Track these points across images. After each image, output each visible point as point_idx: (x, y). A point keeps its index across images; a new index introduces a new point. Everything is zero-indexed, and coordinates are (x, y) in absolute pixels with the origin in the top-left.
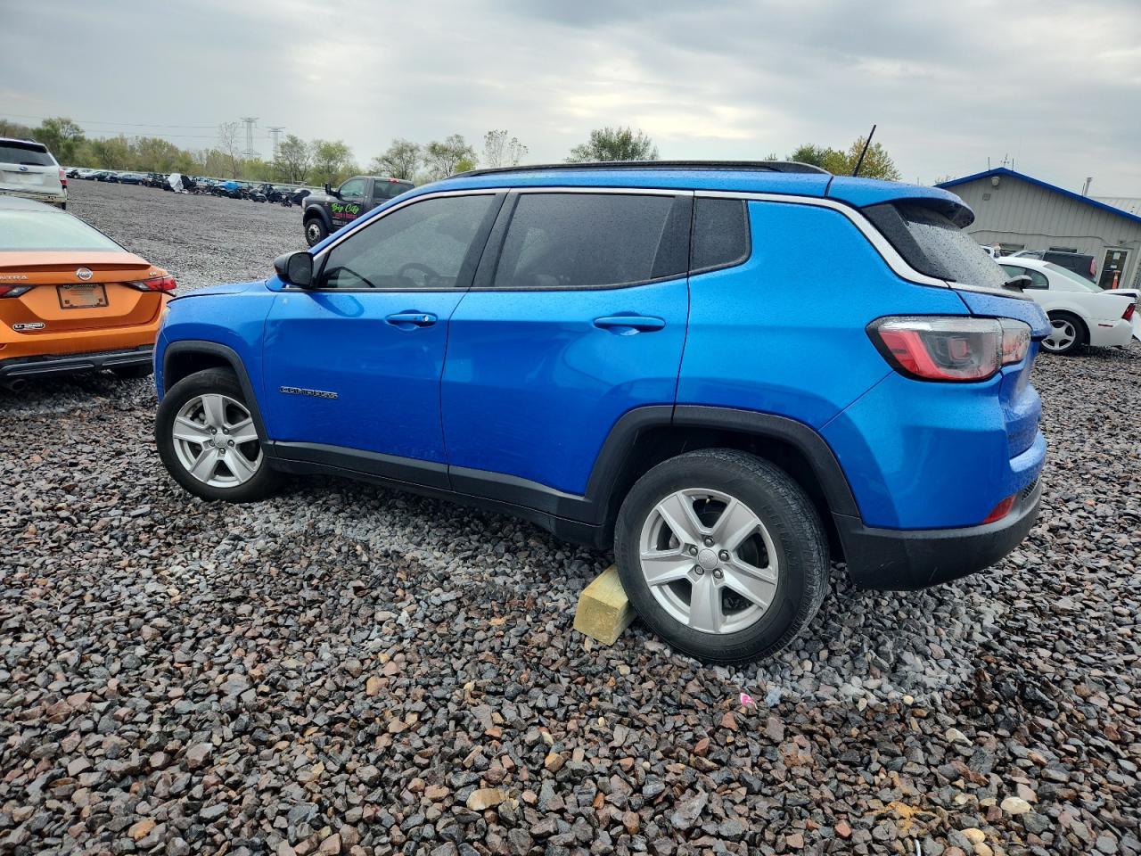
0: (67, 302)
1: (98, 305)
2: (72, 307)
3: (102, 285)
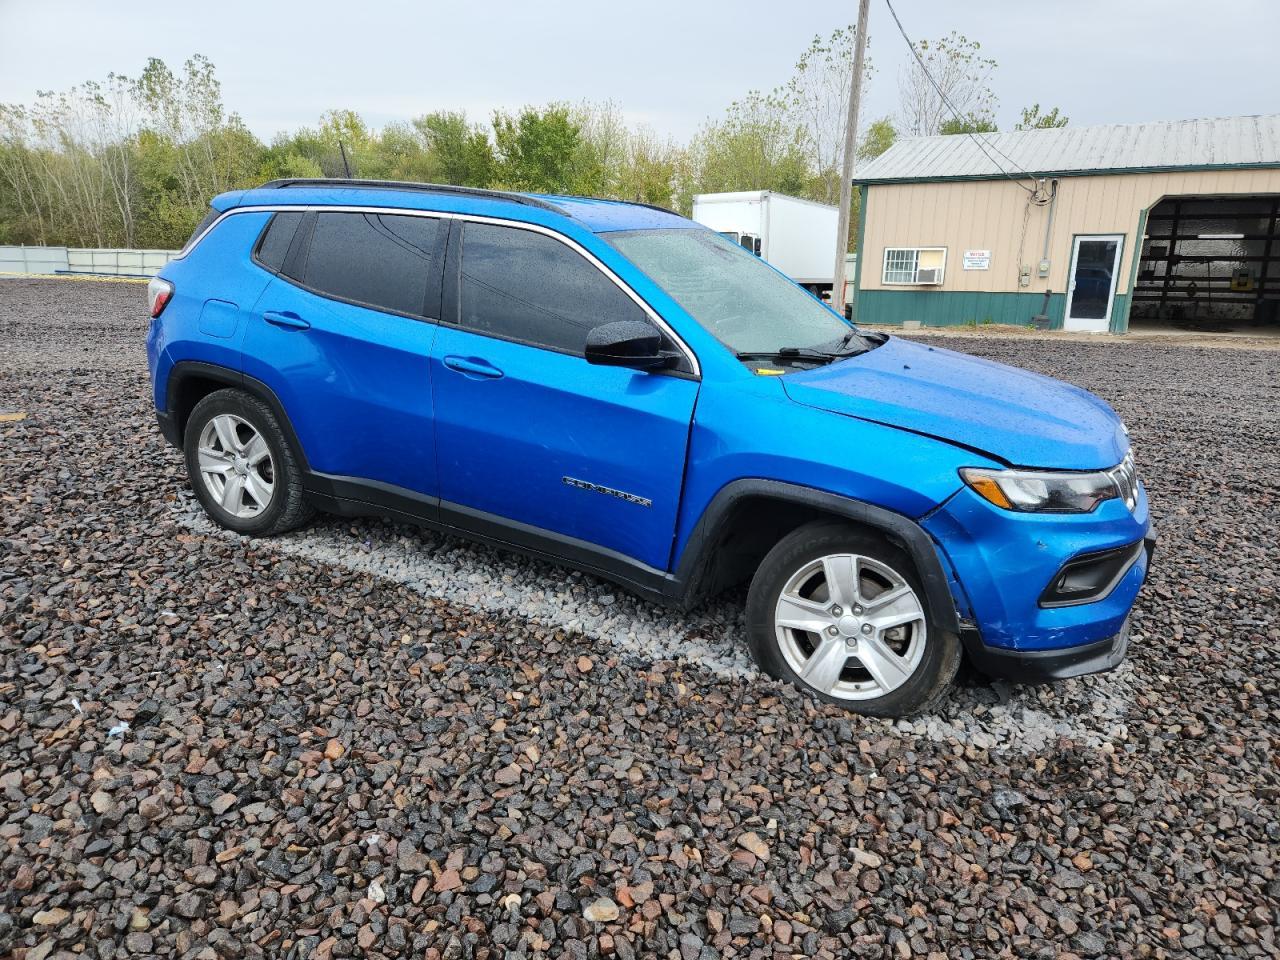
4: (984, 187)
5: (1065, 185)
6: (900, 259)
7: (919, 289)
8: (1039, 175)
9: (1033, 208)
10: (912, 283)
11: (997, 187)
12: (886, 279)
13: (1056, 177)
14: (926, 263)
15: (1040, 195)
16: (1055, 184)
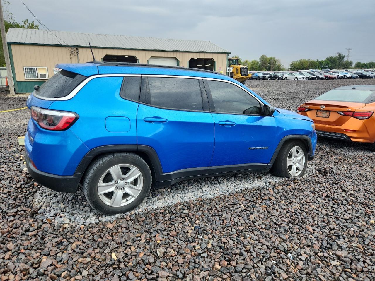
0: (318, 115)
1: (326, 117)
2: (318, 116)
3: (330, 111)
4: (55, 49)
5: (80, 50)
6: (31, 70)
7: (40, 80)
8: (72, 46)
9: (72, 56)
10: (37, 78)
11: (59, 49)
12: (27, 78)
13: (77, 47)
14: (41, 72)
15: (73, 52)
16: (77, 49)
